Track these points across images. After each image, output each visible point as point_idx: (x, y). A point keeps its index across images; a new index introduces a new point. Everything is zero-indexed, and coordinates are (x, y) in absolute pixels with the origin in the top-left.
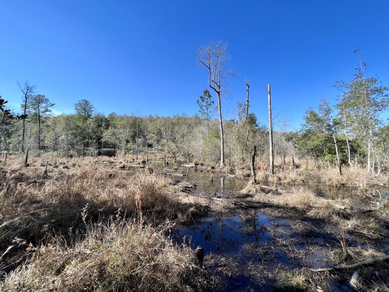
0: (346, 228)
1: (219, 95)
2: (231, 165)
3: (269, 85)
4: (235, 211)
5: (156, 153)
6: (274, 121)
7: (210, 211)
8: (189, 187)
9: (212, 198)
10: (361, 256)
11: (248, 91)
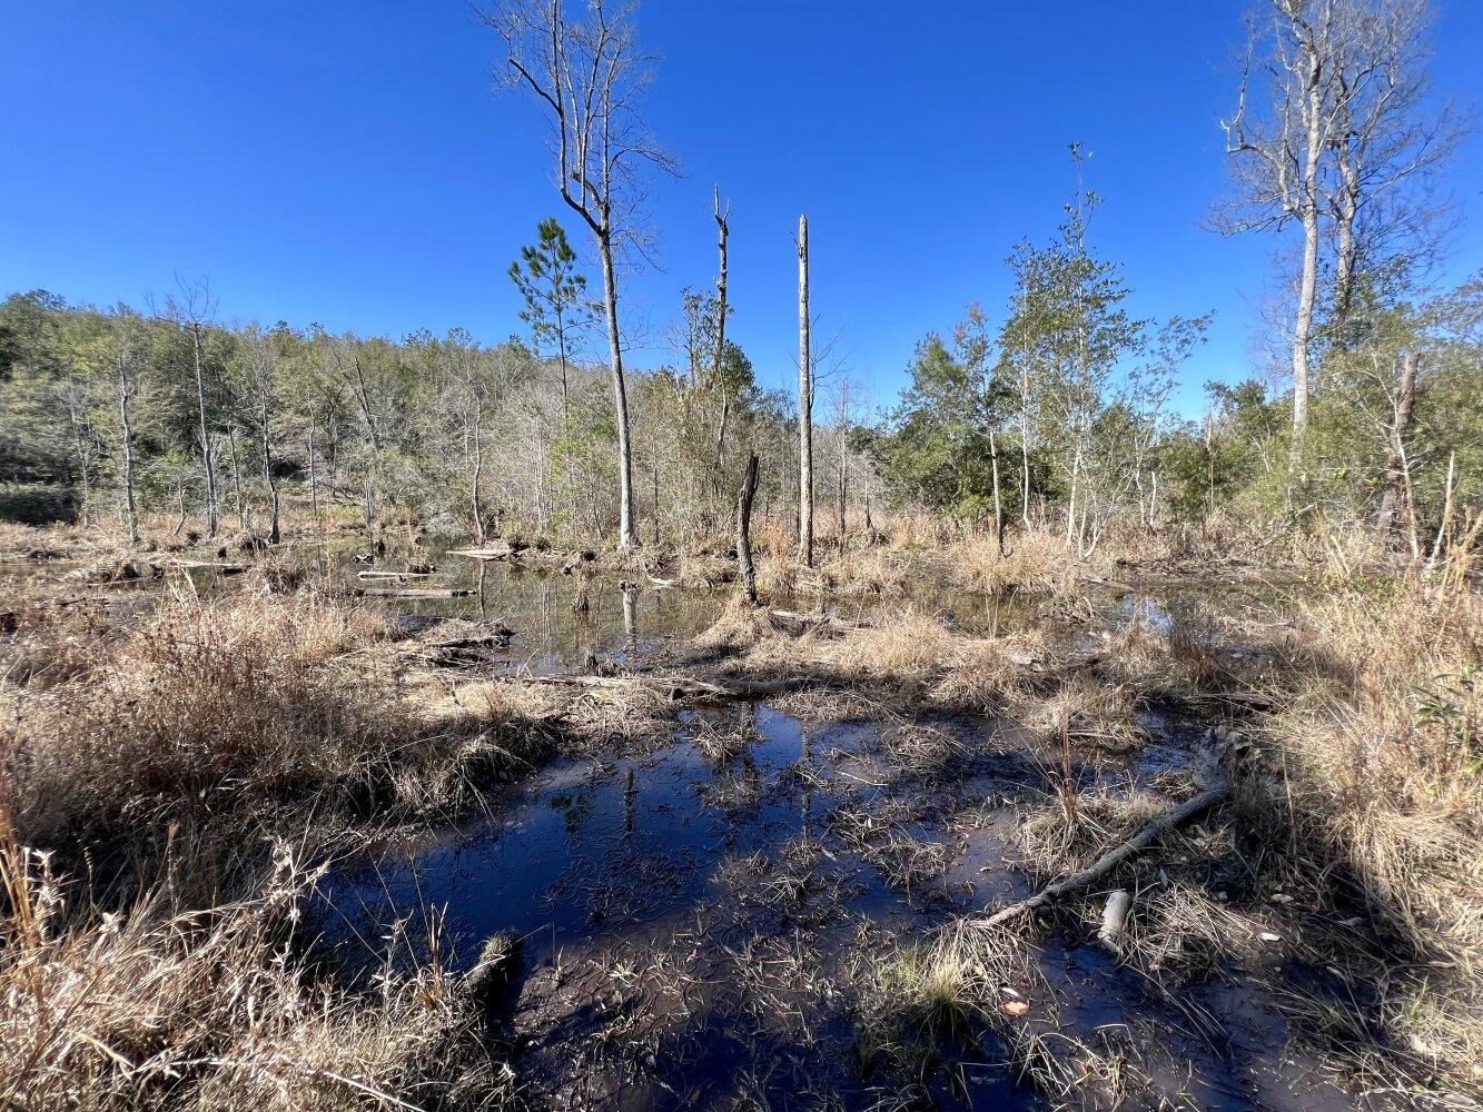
0: (1047, 726)
1: (606, 243)
2: (661, 542)
3: (802, 220)
4: (678, 721)
5: (323, 503)
6: (819, 370)
7: (568, 738)
8: (475, 642)
9: (578, 679)
10: (1108, 822)
11: (723, 247)
